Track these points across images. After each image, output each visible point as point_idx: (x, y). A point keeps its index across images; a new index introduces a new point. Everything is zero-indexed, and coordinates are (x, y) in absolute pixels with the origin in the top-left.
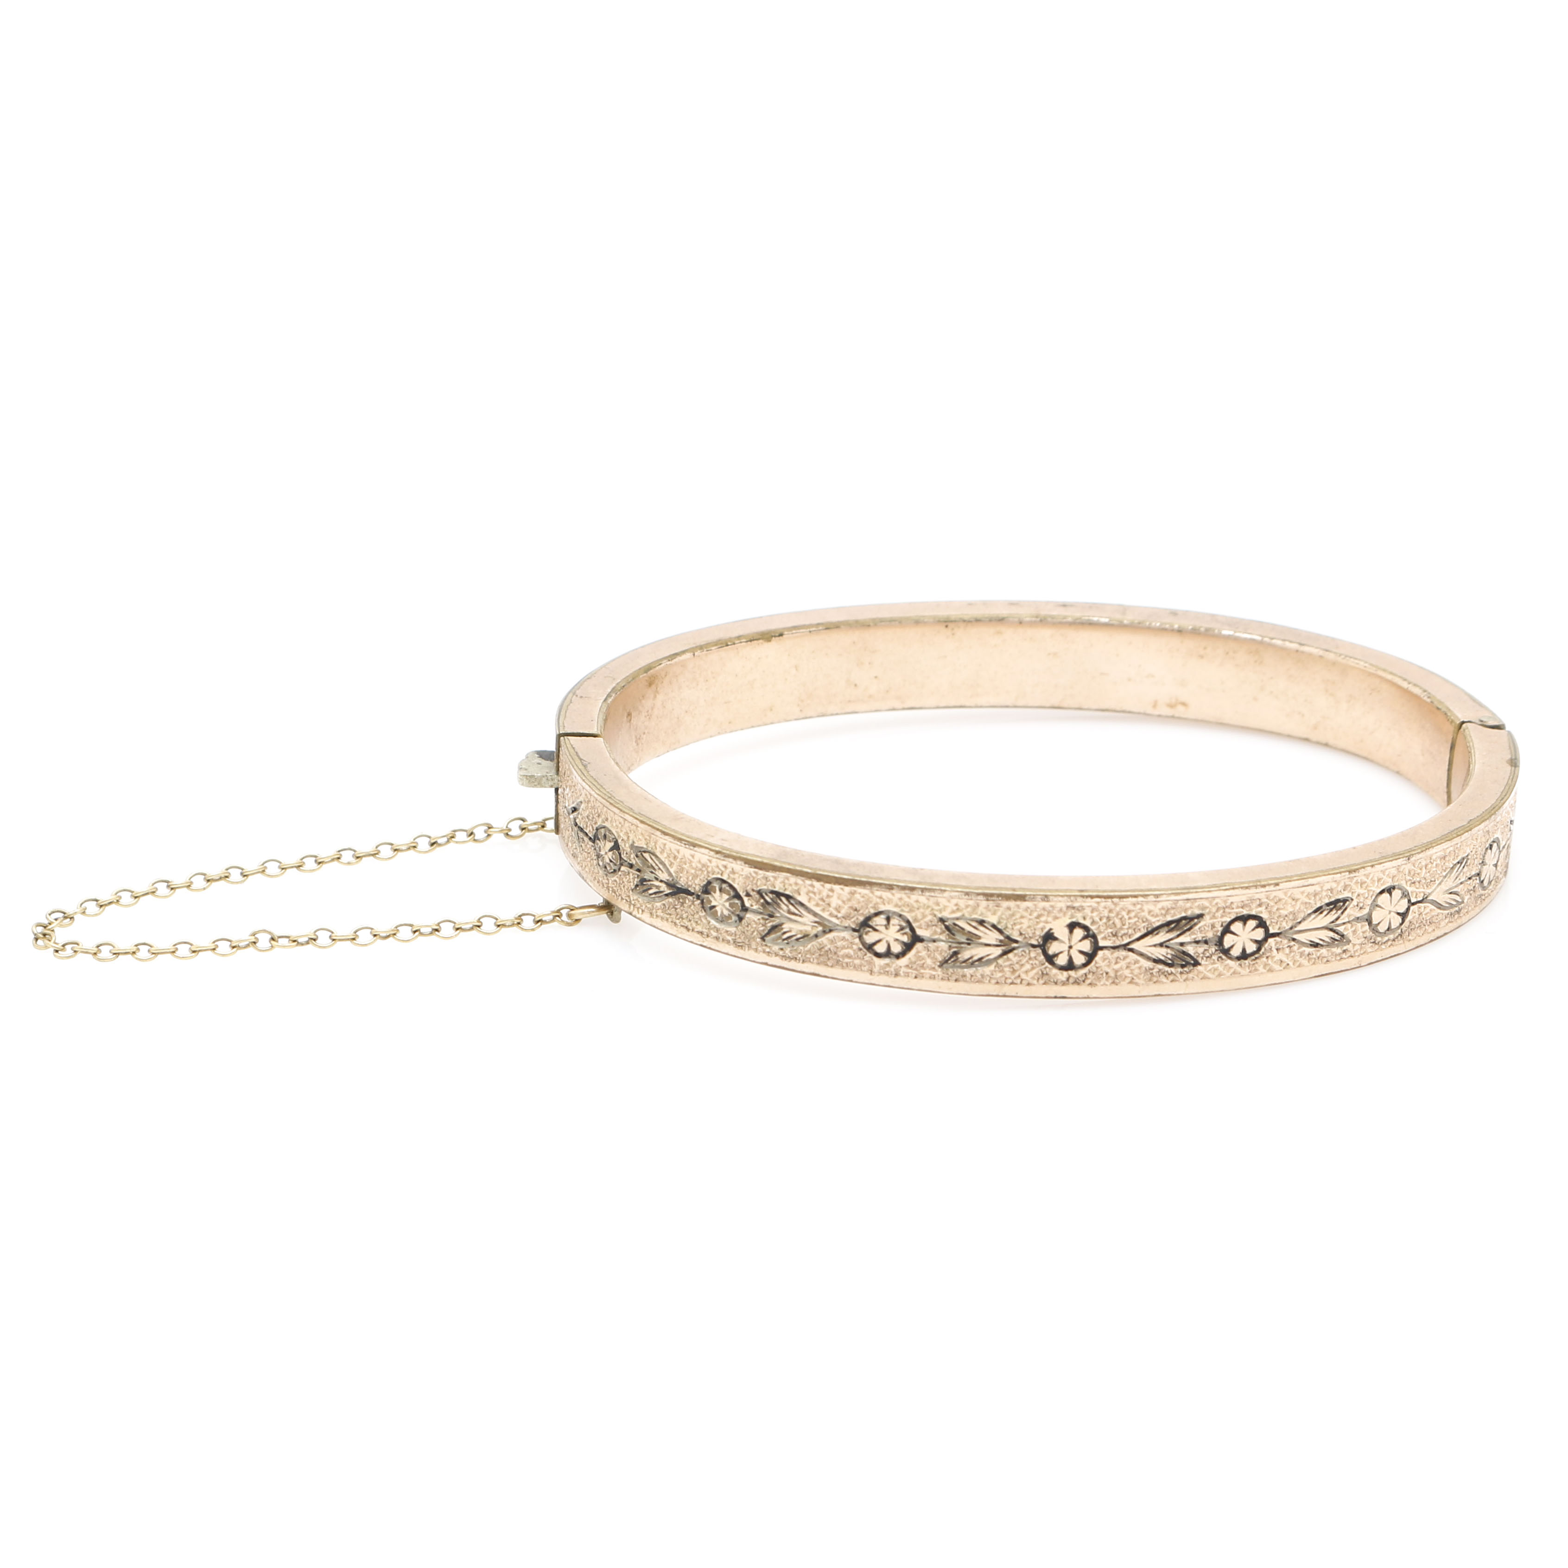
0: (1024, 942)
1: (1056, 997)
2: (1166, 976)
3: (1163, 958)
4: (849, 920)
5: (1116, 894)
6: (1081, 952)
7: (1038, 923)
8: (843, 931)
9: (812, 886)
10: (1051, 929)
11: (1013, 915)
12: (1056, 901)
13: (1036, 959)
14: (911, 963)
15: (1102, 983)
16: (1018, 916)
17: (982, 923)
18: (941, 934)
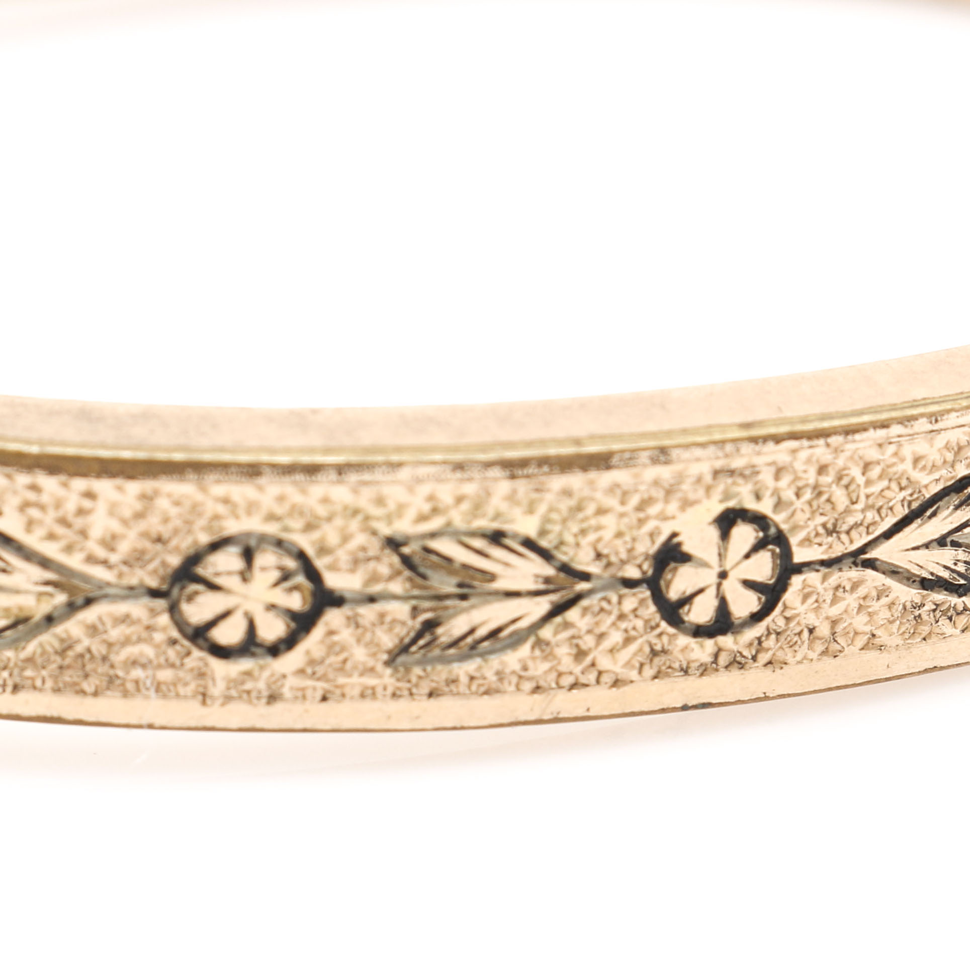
0: (607, 575)
1: (685, 708)
2: (950, 619)
3: (946, 574)
4: (142, 567)
5: (836, 423)
6: (749, 584)
7: (641, 522)
8: (124, 598)
9: (34, 488)
10: (674, 535)
11: (579, 508)
12: (688, 461)
13: (636, 616)
14: (312, 662)
15: (799, 657)
16: (591, 509)
17: (497, 537)
18: (390, 578)
